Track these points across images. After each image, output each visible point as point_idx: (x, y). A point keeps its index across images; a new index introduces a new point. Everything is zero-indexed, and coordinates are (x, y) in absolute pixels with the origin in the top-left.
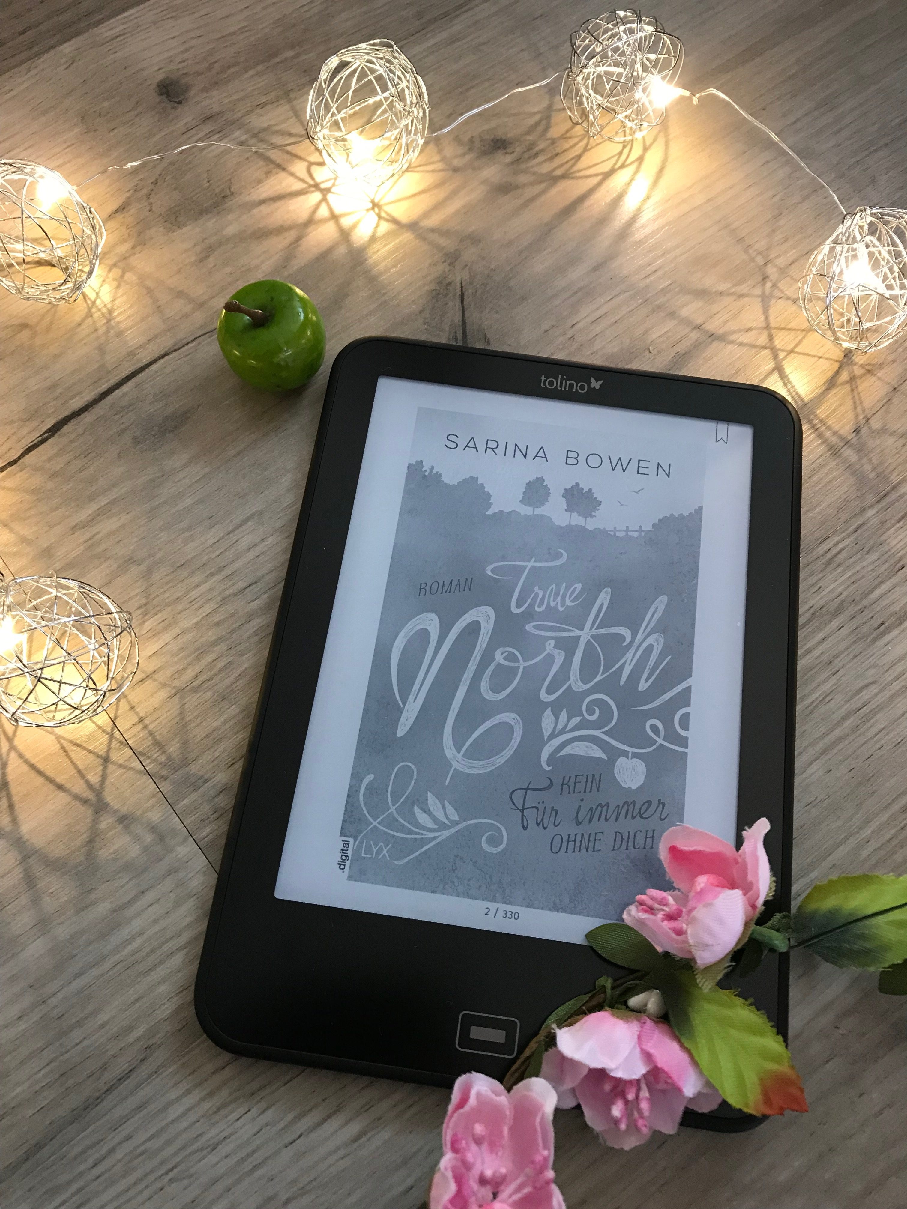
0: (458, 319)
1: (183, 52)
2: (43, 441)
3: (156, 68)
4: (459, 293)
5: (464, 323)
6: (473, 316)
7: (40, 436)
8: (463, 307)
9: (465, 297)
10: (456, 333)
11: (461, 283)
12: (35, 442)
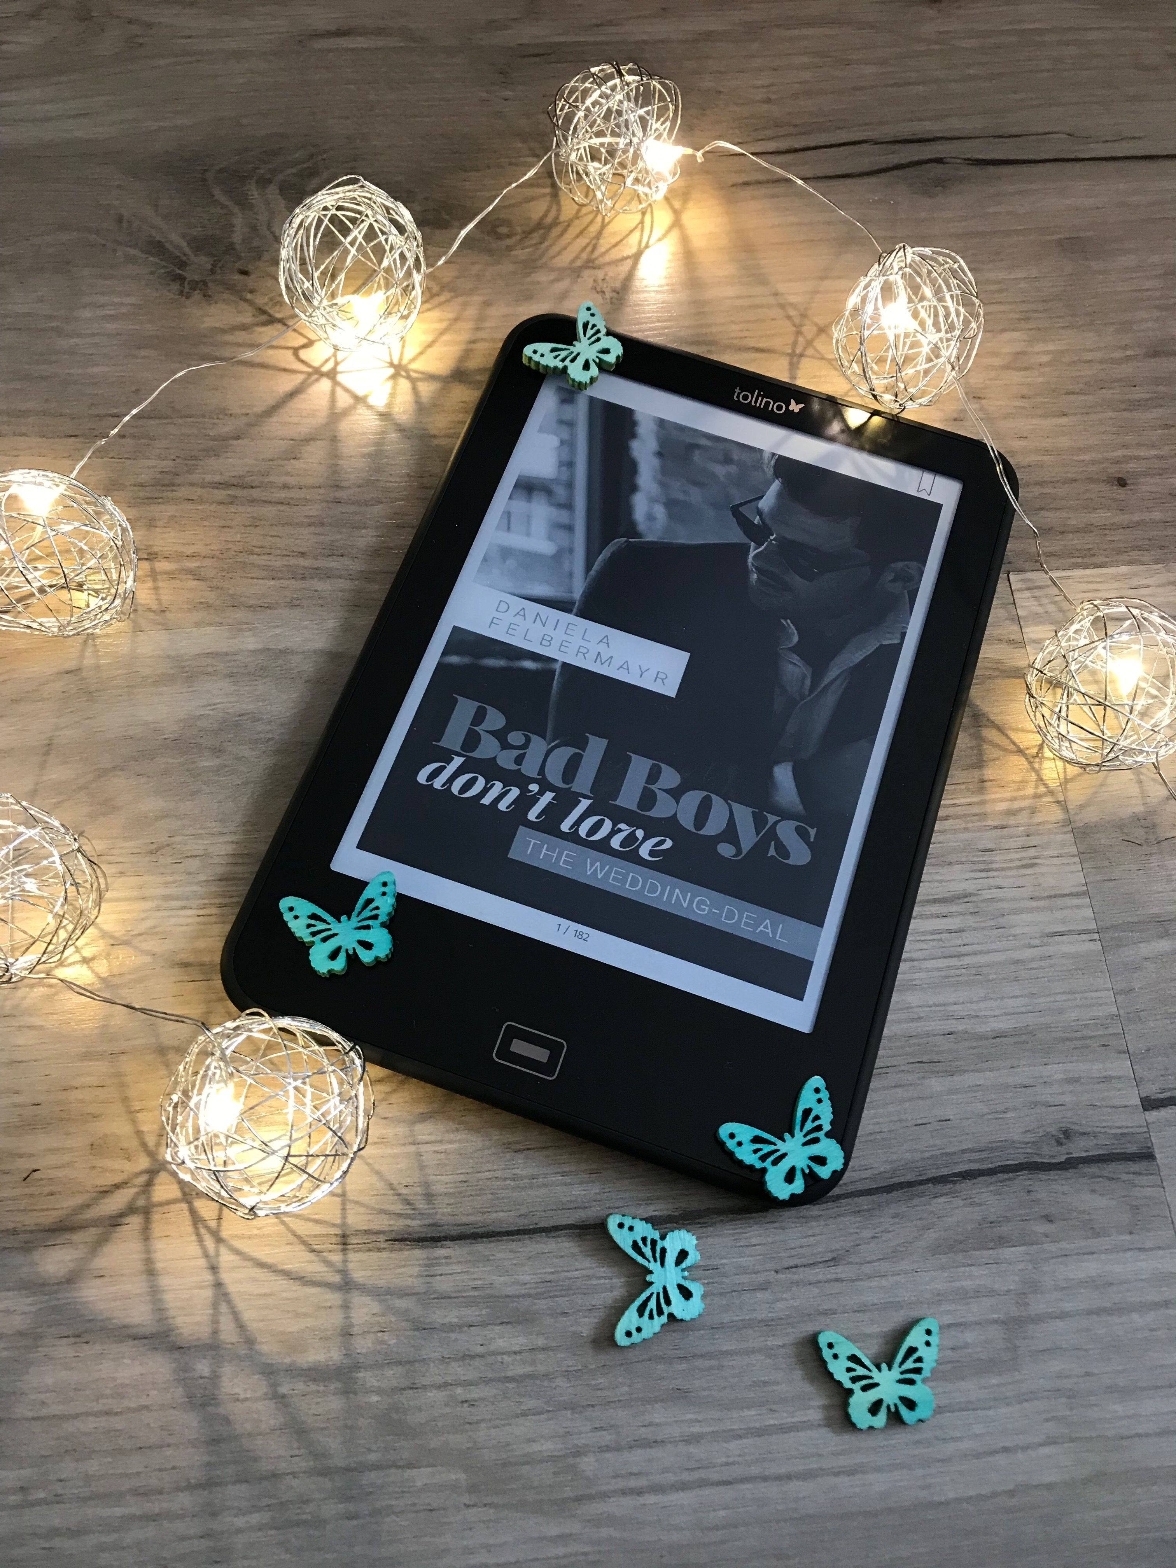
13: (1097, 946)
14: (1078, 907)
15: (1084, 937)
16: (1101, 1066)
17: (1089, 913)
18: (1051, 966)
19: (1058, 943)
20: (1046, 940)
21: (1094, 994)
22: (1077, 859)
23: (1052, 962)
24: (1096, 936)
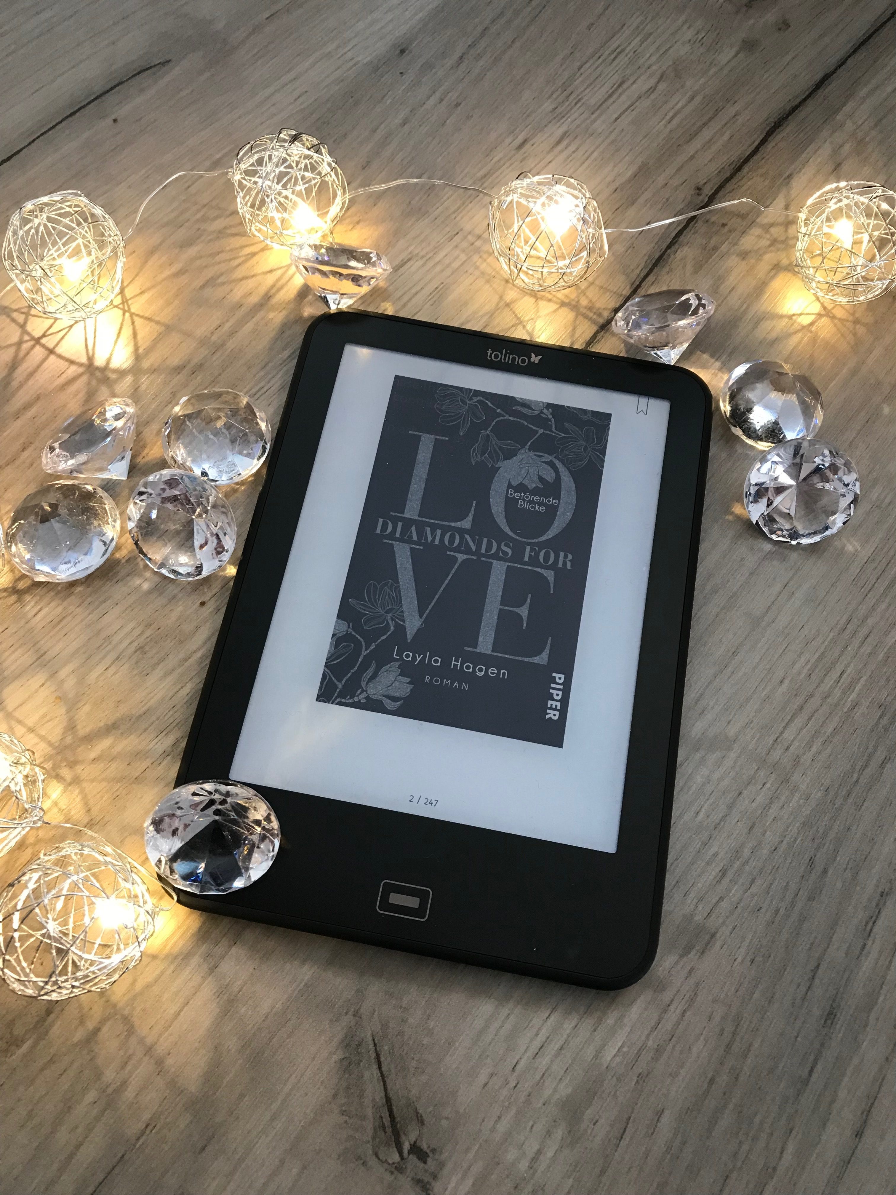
0: (380, 1096)
4: (374, 1055)
5: (388, 1100)
6: (396, 1085)
8: (382, 1075)
9: (382, 1059)
10: (381, 1117)
11: (374, 1040)
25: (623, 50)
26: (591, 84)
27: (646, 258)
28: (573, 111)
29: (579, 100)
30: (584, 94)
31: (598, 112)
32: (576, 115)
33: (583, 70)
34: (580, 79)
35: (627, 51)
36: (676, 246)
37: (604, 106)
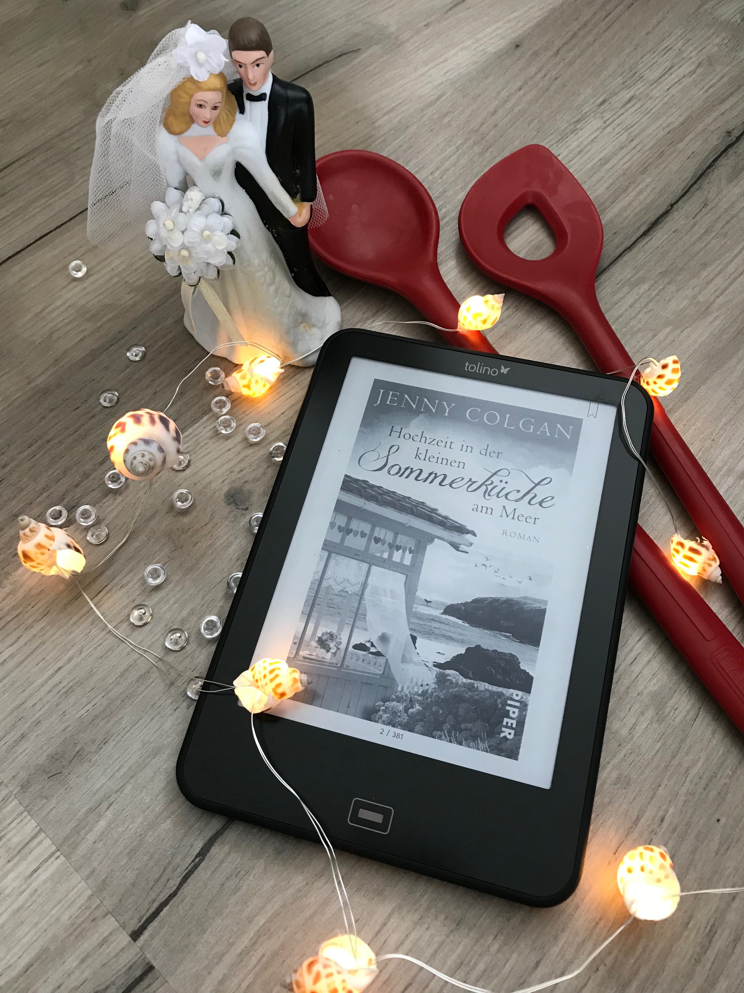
1: (239, 462)
2: (196, 866)
3: (221, 480)
7: (193, 861)
12: (189, 869)
13: (62, 858)
14: (40, 843)
15: (52, 859)
16: (97, 935)
17: (48, 842)
18: (39, 896)
19: (37, 877)
20: (28, 882)
21: (73, 893)
22: (26, 813)
23: (39, 892)
24: (58, 853)
25: (671, 48)
26: (650, 67)
27: (692, 174)
28: (638, 83)
29: (642, 77)
30: (645, 73)
31: (655, 84)
32: (640, 86)
33: (643, 59)
34: (642, 65)
35: (674, 48)
36: (714, 167)
37: (660, 81)
